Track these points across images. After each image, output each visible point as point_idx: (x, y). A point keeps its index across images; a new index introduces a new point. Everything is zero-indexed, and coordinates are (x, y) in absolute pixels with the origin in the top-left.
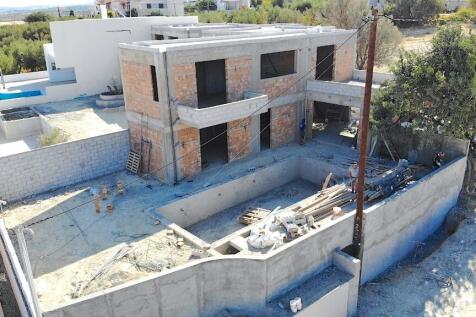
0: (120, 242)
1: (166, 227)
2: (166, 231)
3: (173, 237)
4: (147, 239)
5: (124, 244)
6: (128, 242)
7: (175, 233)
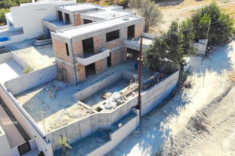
0: (62, 109)
1: (76, 102)
2: (77, 104)
3: (80, 106)
4: (71, 107)
5: (63, 110)
6: (65, 109)
7: (80, 104)
